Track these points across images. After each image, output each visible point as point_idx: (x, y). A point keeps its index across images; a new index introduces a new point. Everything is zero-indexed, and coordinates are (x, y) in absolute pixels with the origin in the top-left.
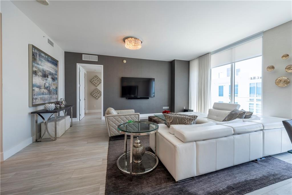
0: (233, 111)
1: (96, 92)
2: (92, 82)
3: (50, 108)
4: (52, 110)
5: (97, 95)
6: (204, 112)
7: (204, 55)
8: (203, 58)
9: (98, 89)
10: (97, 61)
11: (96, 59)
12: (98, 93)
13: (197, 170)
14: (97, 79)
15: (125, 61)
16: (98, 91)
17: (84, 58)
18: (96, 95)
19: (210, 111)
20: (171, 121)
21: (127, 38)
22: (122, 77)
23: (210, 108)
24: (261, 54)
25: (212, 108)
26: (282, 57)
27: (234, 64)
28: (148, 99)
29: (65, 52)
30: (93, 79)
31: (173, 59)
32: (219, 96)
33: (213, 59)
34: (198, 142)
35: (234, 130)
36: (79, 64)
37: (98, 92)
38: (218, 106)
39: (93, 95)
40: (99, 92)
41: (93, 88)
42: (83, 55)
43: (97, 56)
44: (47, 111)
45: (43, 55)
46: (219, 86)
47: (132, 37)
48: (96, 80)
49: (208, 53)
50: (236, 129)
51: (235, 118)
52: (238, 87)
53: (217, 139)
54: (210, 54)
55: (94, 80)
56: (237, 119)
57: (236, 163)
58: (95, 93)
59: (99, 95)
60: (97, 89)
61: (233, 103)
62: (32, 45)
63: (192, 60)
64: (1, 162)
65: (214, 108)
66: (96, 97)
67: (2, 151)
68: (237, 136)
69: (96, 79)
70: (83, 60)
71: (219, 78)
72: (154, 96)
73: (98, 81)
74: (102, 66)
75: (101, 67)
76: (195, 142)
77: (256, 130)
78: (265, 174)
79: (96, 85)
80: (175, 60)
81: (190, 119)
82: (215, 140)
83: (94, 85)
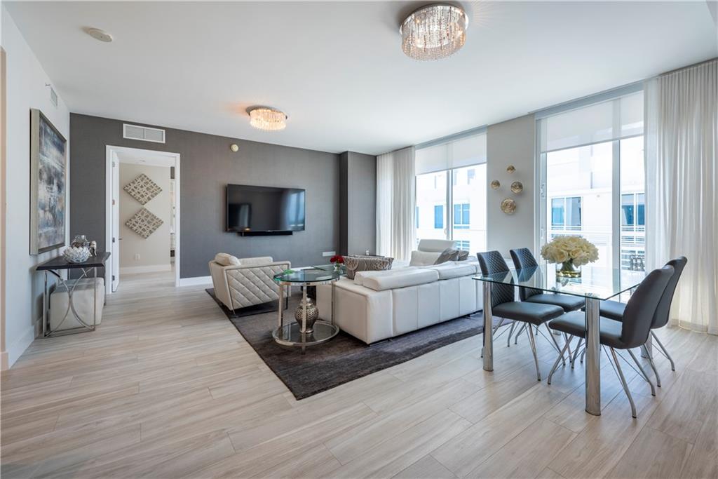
0: (445, 252)
1: (143, 217)
2: (129, 193)
3: (81, 256)
4: (85, 260)
5: (145, 228)
6: (404, 259)
7: (404, 148)
8: (402, 153)
9: (148, 212)
10: (164, 142)
11: (160, 138)
12: (149, 222)
13: (394, 329)
14: (147, 183)
15: (235, 148)
16: (147, 216)
17: (127, 132)
18: (143, 227)
19: (413, 254)
20: (355, 268)
21: (256, 108)
22: (230, 185)
23: (413, 250)
24: (486, 161)
25: (416, 250)
26: (508, 169)
27: (450, 171)
28: (291, 236)
29: (71, 114)
30: (133, 183)
31: (344, 150)
32: (436, 227)
33: (419, 157)
34: (395, 290)
35: (440, 274)
36: (112, 149)
37: (149, 219)
38: (425, 246)
39: (135, 228)
40: (152, 220)
41: (133, 206)
42: (124, 125)
43: (164, 131)
44: (73, 263)
45: (49, 130)
46: (436, 207)
47: (268, 108)
48: (142, 187)
49: (410, 147)
50: (442, 272)
51: (446, 261)
52: (469, 208)
53: (418, 286)
54: (413, 149)
55: (136, 188)
56: (449, 262)
57: (443, 319)
58: (140, 221)
59: (151, 227)
60: (145, 210)
61: (450, 239)
62: (40, 112)
63: (381, 155)
64: (2, 372)
65: (420, 249)
66: (144, 233)
67: (3, 349)
68: (443, 282)
69: (142, 183)
70: (124, 137)
71: (435, 187)
72: (303, 228)
73: (148, 189)
74: (178, 155)
75: (175, 157)
76: (391, 291)
77: (467, 273)
78: (474, 327)
79: (142, 199)
80: (346, 152)
81: (383, 263)
82: (416, 287)
83: (137, 200)
